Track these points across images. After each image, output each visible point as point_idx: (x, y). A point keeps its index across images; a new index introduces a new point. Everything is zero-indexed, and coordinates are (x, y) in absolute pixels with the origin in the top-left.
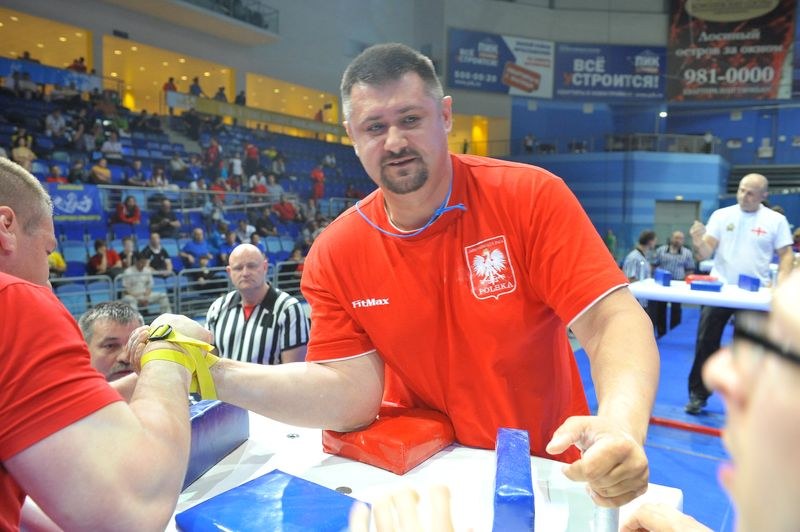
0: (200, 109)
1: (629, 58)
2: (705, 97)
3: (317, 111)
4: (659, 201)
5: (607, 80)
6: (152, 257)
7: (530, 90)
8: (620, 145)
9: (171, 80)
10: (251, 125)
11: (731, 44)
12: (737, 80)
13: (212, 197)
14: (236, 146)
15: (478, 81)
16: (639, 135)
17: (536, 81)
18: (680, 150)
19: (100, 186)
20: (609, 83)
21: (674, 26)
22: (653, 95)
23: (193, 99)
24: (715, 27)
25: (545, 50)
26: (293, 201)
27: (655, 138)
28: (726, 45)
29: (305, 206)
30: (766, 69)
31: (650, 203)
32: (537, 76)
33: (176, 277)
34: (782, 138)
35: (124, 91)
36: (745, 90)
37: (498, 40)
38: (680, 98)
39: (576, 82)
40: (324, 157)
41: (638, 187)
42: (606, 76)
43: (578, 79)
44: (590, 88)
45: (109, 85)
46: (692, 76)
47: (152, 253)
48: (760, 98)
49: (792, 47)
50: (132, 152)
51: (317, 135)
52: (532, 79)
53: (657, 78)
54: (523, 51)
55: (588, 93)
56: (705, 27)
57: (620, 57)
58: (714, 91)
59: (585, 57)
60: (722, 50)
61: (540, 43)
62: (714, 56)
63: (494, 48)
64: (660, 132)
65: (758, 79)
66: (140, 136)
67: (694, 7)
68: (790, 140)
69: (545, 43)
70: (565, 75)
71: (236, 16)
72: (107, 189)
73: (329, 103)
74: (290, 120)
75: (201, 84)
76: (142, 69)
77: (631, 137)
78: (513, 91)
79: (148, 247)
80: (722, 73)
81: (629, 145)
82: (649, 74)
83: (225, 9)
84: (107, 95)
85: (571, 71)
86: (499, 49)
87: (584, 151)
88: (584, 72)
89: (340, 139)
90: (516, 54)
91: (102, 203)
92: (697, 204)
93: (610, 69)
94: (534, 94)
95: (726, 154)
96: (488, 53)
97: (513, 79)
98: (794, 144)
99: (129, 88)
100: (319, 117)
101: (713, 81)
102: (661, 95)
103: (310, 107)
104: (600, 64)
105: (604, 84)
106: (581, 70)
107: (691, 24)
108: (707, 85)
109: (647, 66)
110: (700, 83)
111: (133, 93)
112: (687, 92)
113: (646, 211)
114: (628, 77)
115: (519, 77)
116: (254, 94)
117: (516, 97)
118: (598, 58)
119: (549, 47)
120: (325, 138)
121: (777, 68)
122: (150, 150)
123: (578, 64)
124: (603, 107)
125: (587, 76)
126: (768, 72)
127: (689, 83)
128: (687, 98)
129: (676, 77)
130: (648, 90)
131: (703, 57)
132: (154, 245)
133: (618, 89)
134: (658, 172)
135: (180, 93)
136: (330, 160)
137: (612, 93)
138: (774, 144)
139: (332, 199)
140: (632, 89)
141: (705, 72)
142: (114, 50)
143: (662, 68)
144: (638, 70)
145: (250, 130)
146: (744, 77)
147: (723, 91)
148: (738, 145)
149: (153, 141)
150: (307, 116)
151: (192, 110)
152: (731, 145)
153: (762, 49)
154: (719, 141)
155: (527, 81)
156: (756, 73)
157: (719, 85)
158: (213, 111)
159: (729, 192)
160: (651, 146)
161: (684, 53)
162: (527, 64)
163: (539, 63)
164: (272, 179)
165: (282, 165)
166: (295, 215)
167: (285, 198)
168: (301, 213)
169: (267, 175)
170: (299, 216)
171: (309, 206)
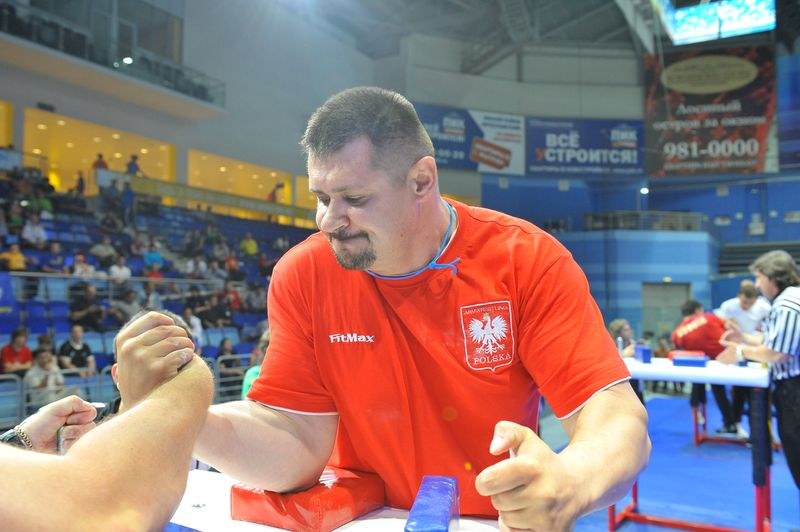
1: (603, 131)
2: (687, 172)
3: (269, 191)
4: (645, 284)
5: (583, 156)
6: (73, 354)
7: (500, 167)
8: (600, 224)
9: (100, 156)
10: (191, 205)
11: (711, 116)
12: (721, 154)
13: (146, 285)
14: (175, 228)
15: (444, 158)
16: (620, 213)
17: (507, 157)
18: (663, 228)
19: (13, 273)
20: (584, 160)
21: (650, 99)
22: (632, 171)
23: (128, 178)
24: (692, 99)
25: (515, 125)
26: (239, 289)
27: (637, 216)
28: (706, 118)
29: (253, 294)
30: (749, 142)
31: (636, 286)
32: (508, 152)
33: (98, 376)
34: (773, 214)
35: (48, 170)
36: (730, 164)
37: (464, 114)
38: (662, 173)
39: (551, 159)
40: (276, 239)
41: (622, 268)
42: (584, 152)
43: (551, 155)
44: (565, 164)
45: (29, 162)
46: (671, 150)
47: (72, 349)
48: (746, 172)
49: (775, 118)
50: (54, 236)
51: (270, 217)
52: (501, 155)
53: (635, 153)
54: (492, 126)
55: (563, 169)
56: (683, 99)
57: (595, 132)
58: (697, 165)
59: (557, 132)
60: (702, 122)
61: (509, 117)
62: (693, 129)
63: (461, 124)
64: (642, 209)
65: (743, 151)
66: (65, 218)
67: (669, 79)
68: (782, 215)
69: (515, 118)
70: (538, 150)
71: (177, 88)
72: (21, 277)
73: (280, 182)
74: (238, 200)
75: (139, 162)
76: (70, 145)
77: (611, 215)
78: (483, 168)
79: (68, 343)
80: (703, 146)
81: (611, 224)
82: (627, 148)
83: (167, 83)
84: (26, 175)
85: (543, 146)
86: (466, 124)
87: (562, 231)
88: (558, 147)
89: (293, 221)
90: (485, 130)
91: (14, 293)
92: (687, 285)
93: (585, 144)
94: (505, 171)
95: (715, 231)
96: (452, 128)
97: (482, 155)
98: (787, 220)
99: (53, 166)
100: (273, 197)
101: (695, 153)
102: (640, 171)
103: (261, 186)
104: (574, 139)
105: (580, 159)
106: (555, 144)
107: (667, 97)
108: (689, 159)
109: (623, 141)
110: (683, 157)
111: (59, 172)
112: (669, 166)
113: (632, 295)
114: (605, 152)
115: (488, 153)
116: (197, 173)
117: (485, 174)
118: (572, 133)
119: (518, 122)
120: (277, 220)
121: (761, 140)
122: (74, 234)
123: (551, 140)
124: (579, 184)
125: (560, 152)
126: (752, 146)
127: (671, 157)
128: (668, 173)
129: (654, 151)
130: (627, 165)
131: (683, 129)
132: (76, 340)
133: (594, 164)
134: (643, 253)
135: (113, 172)
136: (281, 243)
137: (589, 169)
138: (765, 219)
140: (609, 164)
141: (686, 145)
142: (38, 125)
143: (641, 141)
144: (615, 145)
145: (192, 211)
146: (727, 150)
147: (706, 165)
148: (727, 222)
149: (79, 224)
150: (258, 196)
152: (719, 222)
153: (744, 121)
154: (706, 218)
155: (497, 157)
156: (739, 146)
157: (702, 158)
158: (150, 191)
159: (721, 272)
160: (633, 224)
161: (662, 126)
162: (496, 139)
163: (509, 138)
164: (215, 265)
165: (226, 249)
166: (241, 304)
167: (231, 285)
168: (248, 301)
169: (210, 260)
170: (245, 306)
171: (258, 294)
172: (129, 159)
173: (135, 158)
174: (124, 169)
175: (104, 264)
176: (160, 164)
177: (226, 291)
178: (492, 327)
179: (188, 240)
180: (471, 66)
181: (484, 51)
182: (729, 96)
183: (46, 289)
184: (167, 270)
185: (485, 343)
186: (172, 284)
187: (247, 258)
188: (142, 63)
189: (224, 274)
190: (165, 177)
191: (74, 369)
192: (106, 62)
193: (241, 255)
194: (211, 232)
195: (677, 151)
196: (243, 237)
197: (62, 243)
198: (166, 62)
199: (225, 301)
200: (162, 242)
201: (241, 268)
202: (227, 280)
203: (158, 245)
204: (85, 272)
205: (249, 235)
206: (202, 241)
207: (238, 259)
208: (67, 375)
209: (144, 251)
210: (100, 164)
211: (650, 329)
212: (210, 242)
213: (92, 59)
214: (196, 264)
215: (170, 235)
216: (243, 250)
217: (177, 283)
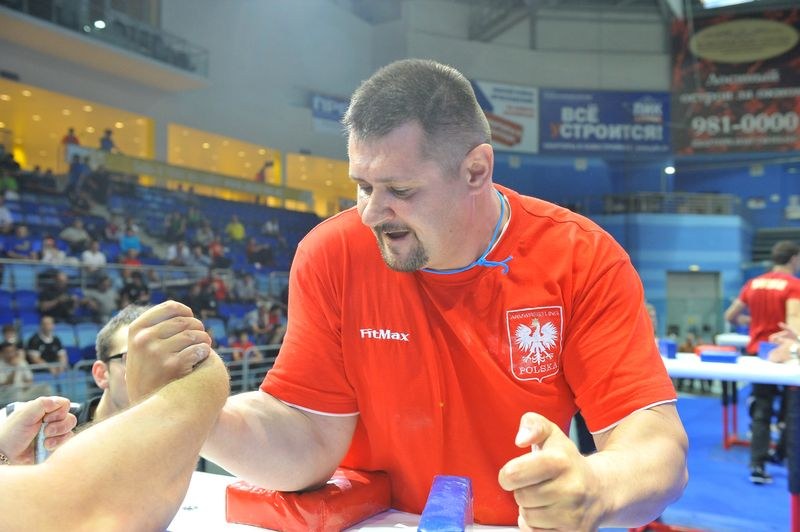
0: (110, 166)
1: (625, 105)
2: (717, 149)
3: (257, 170)
4: (671, 273)
5: (603, 132)
6: (42, 348)
7: (510, 144)
8: (620, 207)
9: (71, 131)
10: (172, 185)
11: (747, 87)
12: (755, 130)
13: (122, 273)
14: (154, 210)
16: (642, 194)
17: (518, 133)
18: (690, 212)
20: (603, 136)
21: (677, 68)
22: (656, 148)
23: (101, 155)
24: (725, 69)
25: (527, 97)
26: (224, 277)
27: (661, 198)
28: (740, 89)
29: (240, 283)
30: (789, 115)
31: (661, 275)
32: (518, 127)
33: (70, 372)
35: (13, 145)
36: (765, 141)
38: (689, 151)
39: (566, 135)
40: (264, 224)
41: (645, 255)
42: (603, 127)
43: (567, 131)
44: (582, 140)
46: (700, 125)
47: (42, 342)
48: (784, 149)
51: (258, 198)
52: (513, 131)
53: (660, 129)
54: (502, 98)
55: (580, 146)
56: (714, 68)
57: (616, 106)
58: (727, 142)
59: (574, 105)
60: (735, 94)
61: (521, 89)
62: (725, 102)
64: (667, 190)
65: (781, 126)
66: (31, 198)
67: (700, 46)
70: (552, 125)
71: (155, 56)
74: (222, 180)
75: (115, 138)
76: (36, 118)
77: (632, 197)
79: (37, 335)
80: (736, 120)
81: (632, 206)
82: (651, 123)
83: (144, 50)
85: (558, 121)
88: (574, 122)
89: (284, 202)
90: (494, 102)
92: (716, 275)
93: (605, 118)
94: (517, 148)
95: (748, 215)
99: (18, 141)
100: (261, 177)
101: (726, 129)
102: (665, 148)
103: (248, 165)
104: (592, 113)
105: (599, 136)
106: (571, 119)
107: (697, 66)
108: (721, 135)
109: (647, 115)
110: (711, 133)
111: (23, 147)
112: (697, 143)
113: (655, 285)
114: (626, 128)
116: (177, 150)
118: (590, 106)
119: (530, 94)
120: (266, 201)
122: (43, 216)
123: (567, 114)
124: (598, 162)
125: (577, 127)
126: (791, 119)
127: (699, 133)
128: (698, 150)
129: (682, 126)
130: (650, 142)
131: (713, 103)
133: (615, 141)
134: (668, 238)
135: (84, 147)
136: (271, 227)
137: (608, 147)
139: (273, 275)
140: (631, 141)
141: (717, 119)
143: (666, 116)
144: (636, 119)
145: (172, 191)
146: (762, 124)
147: (738, 141)
148: (761, 205)
149: (48, 205)
150: (244, 175)
151: (100, 168)
152: (753, 204)
153: (782, 93)
154: (738, 201)
155: (508, 133)
156: (777, 121)
157: (734, 134)
158: (126, 170)
159: (755, 260)
160: (657, 207)
161: (689, 98)
162: (506, 113)
163: (521, 112)
164: (199, 250)
165: (210, 234)
166: (227, 294)
167: (215, 273)
168: (235, 291)
169: (192, 246)
170: (232, 296)
171: (245, 283)
172: (102, 135)
173: (109, 133)
174: (97, 145)
175: (76, 249)
176: (137, 140)
177: (210, 280)
178: (542, 335)
179: (167, 224)
180: (479, 32)
181: (494, 16)
182: (765, 65)
183: (13, 277)
184: (145, 256)
185: (532, 351)
186: (151, 271)
187: (232, 243)
188: (116, 27)
189: (208, 260)
190: (143, 154)
191: (43, 365)
192: (75, 26)
193: (227, 240)
194: (194, 215)
195: (707, 125)
196: (229, 220)
197: (31, 227)
198: (142, 26)
199: (209, 291)
200: (139, 225)
201: (226, 254)
202: (211, 268)
203: (135, 228)
204: (54, 258)
205: (235, 218)
206: (183, 223)
207: (223, 244)
208: (36, 371)
209: (120, 235)
210: (71, 139)
211: (675, 322)
212: (192, 226)
213: (61, 22)
214: (179, 251)
215: (148, 218)
216: (229, 235)
217: (157, 272)
